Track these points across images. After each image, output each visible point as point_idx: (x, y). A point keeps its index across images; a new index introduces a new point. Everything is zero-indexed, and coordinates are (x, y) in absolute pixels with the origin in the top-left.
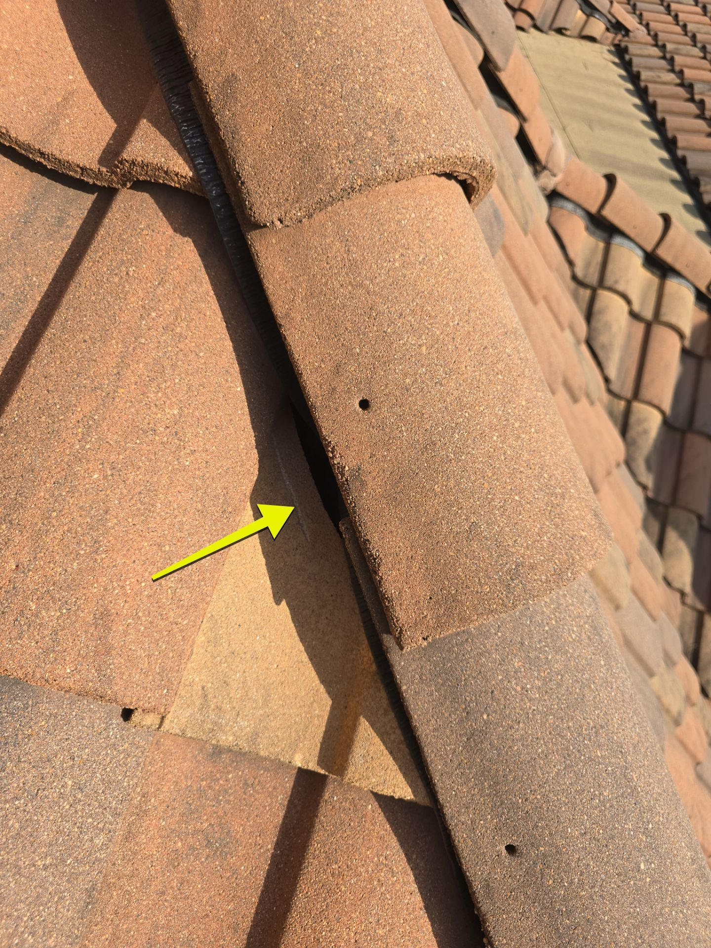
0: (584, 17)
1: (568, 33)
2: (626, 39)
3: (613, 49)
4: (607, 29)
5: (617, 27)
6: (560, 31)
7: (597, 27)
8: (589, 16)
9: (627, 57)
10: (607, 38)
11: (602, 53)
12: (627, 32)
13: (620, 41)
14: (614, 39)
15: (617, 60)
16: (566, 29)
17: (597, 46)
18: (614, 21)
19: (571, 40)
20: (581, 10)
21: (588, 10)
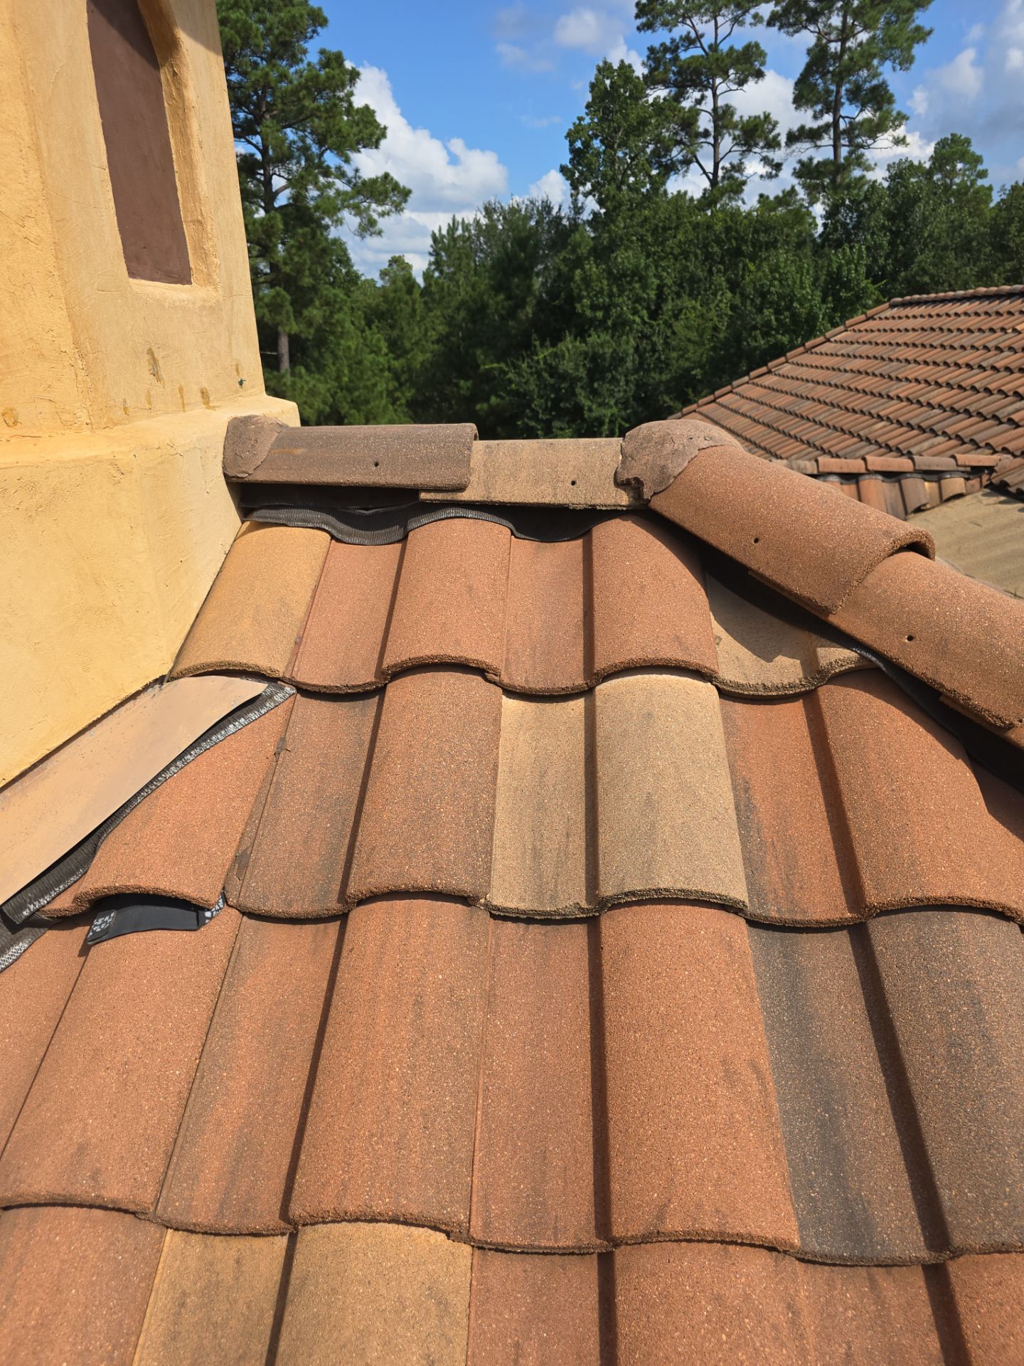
0: (935, 485)
1: (928, 506)
2: (994, 474)
3: (987, 491)
4: (967, 479)
5: (976, 471)
6: (919, 510)
7: (956, 484)
8: (939, 481)
9: (1013, 490)
10: (973, 486)
11: (980, 501)
12: (991, 469)
13: (989, 479)
14: (981, 482)
15: (1002, 498)
16: (925, 505)
17: (967, 498)
18: (969, 469)
19: (936, 509)
20: (925, 480)
21: (935, 477)
